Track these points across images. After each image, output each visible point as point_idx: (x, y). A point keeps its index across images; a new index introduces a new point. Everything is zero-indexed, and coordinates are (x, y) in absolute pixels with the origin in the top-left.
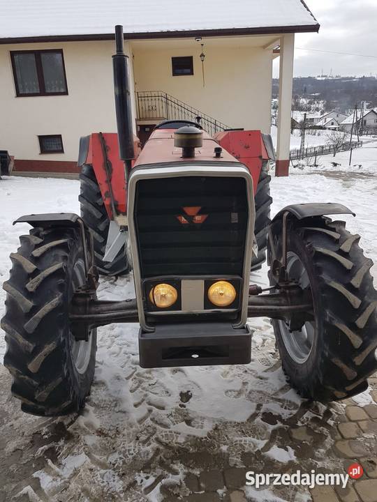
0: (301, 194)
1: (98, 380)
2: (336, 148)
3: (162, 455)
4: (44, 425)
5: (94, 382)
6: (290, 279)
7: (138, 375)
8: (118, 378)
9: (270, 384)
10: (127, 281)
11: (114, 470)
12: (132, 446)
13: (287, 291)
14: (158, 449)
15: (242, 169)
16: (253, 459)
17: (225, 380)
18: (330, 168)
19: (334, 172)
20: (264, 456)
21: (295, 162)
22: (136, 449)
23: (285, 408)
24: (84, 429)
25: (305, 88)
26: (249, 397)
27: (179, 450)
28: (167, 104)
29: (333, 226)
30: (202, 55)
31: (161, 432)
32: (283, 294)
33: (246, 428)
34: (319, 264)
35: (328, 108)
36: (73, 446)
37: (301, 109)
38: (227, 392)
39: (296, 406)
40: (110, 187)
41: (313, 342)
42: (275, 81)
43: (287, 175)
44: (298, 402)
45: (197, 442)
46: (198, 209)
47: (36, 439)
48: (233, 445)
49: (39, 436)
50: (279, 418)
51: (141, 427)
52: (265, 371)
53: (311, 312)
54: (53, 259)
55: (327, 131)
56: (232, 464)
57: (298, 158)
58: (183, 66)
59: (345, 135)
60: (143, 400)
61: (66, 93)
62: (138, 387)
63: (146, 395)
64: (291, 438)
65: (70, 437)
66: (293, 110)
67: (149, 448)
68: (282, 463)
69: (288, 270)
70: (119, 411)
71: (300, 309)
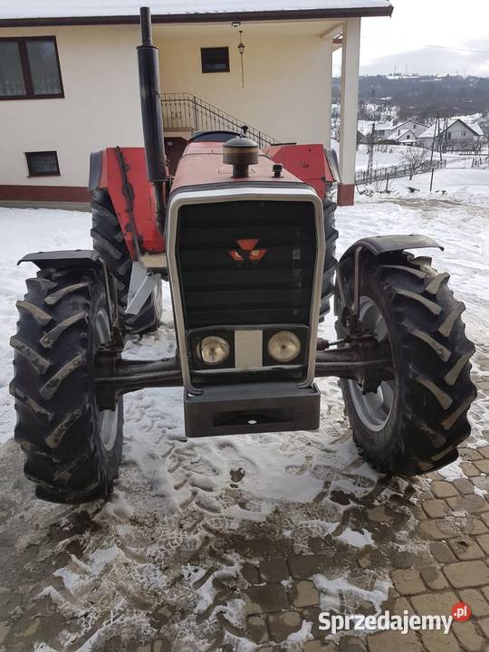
0: (369, 228)
1: (127, 459)
2: (413, 169)
3: (212, 544)
4: (63, 515)
5: (122, 462)
6: (363, 330)
7: (177, 451)
8: (153, 457)
9: (340, 457)
10: (155, 340)
11: (155, 563)
12: (175, 535)
13: (361, 344)
14: (207, 538)
15: (310, 192)
16: (323, 544)
17: (285, 455)
18: (406, 194)
19: (410, 200)
20: (335, 542)
21: (361, 188)
22: (181, 539)
23: (359, 485)
24: (114, 518)
25: (373, 91)
26: (314, 473)
27: (232, 537)
28: (196, 109)
29: (416, 263)
30: (241, 46)
31: (210, 517)
32: (354, 349)
33: (312, 510)
34: (399, 309)
35: (403, 116)
36: (101, 538)
37: (368, 118)
38: (287, 468)
39: (371, 483)
40: (132, 218)
41: (392, 406)
42: (335, 80)
43: (352, 204)
44: (374, 477)
45: (253, 527)
46: (255, 242)
47: (54, 532)
48: (298, 530)
49: (58, 528)
50: (352, 497)
51: (184, 513)
52: (332, 443)
53: (388, 369)
54: (71, 307)
55: (402, 146)
56: (297, 551)
57: (365, 182)
58: (215, 60)
59: (424, 152)
60: (185, 482)
61: (61, 95)
62: (177, 466)
63: (188, 475)
64: (367, 520)
65: (96, 528)
66: (358, 119)
67: (196, 537)
68: (357, 548)
69: (361, 319)
70: (156, 495)
71: (376, 365)
